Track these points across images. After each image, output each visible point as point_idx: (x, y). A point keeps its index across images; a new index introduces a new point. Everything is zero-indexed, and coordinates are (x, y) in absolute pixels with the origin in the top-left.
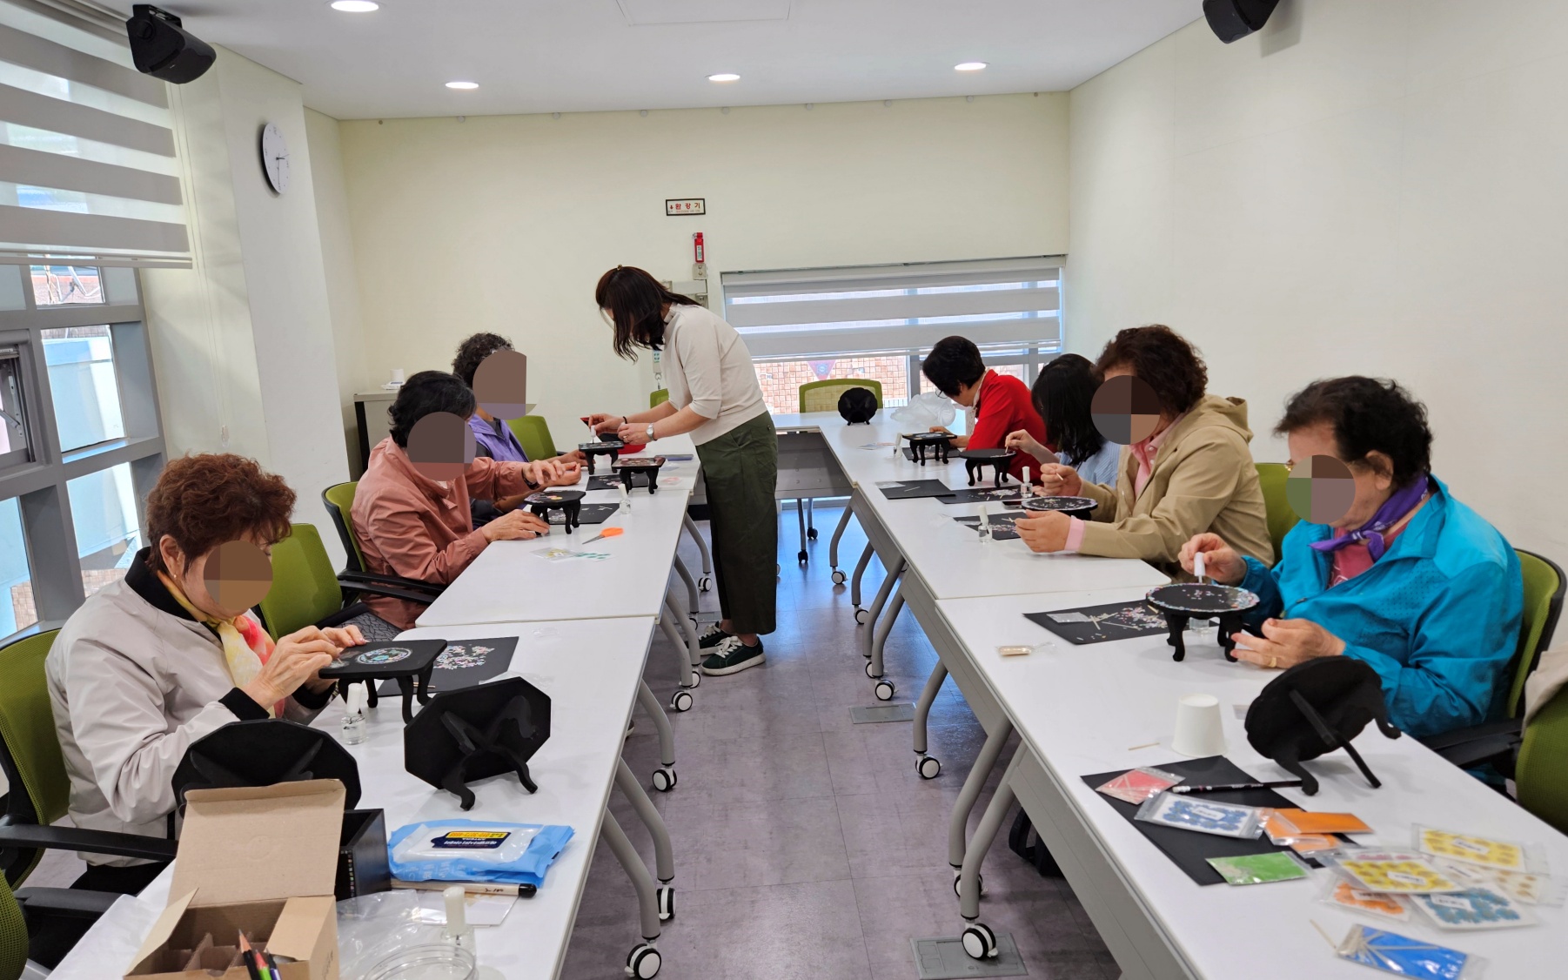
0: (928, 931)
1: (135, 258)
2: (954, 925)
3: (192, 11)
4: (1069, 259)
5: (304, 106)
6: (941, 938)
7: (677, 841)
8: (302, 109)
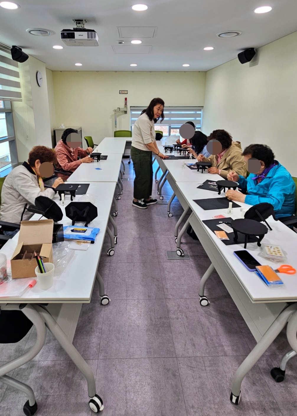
0: (169, 249)
1: (11, 99)
2: (175, 248)
3: (24, 47)
4: (204, 107)
5: (46, 68)
6: (172, 251)
7: (118, 228)
8: (45, 69)
